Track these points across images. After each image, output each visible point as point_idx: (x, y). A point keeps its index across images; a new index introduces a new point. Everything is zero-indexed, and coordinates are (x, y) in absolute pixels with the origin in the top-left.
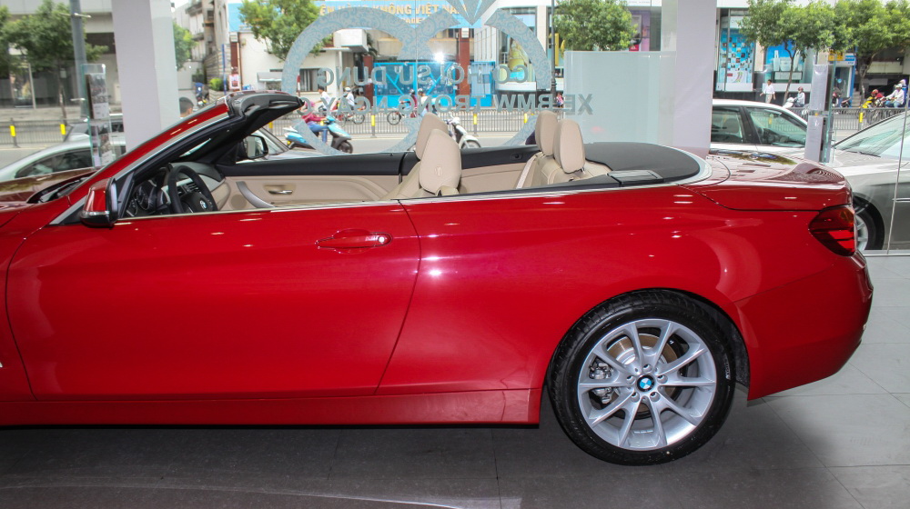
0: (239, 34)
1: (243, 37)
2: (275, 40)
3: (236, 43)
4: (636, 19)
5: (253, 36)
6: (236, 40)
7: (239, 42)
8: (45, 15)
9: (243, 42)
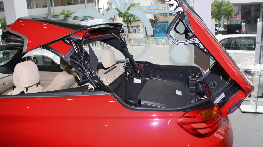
0: (115, 16)
1: (116, 17)
2: (124, 18)
3: (114, 19)
4: (237, 7)
5: (118, 17)
6: (114, 18)
7: (115, 18)
8: (62, 13)
9: (116, 19)
